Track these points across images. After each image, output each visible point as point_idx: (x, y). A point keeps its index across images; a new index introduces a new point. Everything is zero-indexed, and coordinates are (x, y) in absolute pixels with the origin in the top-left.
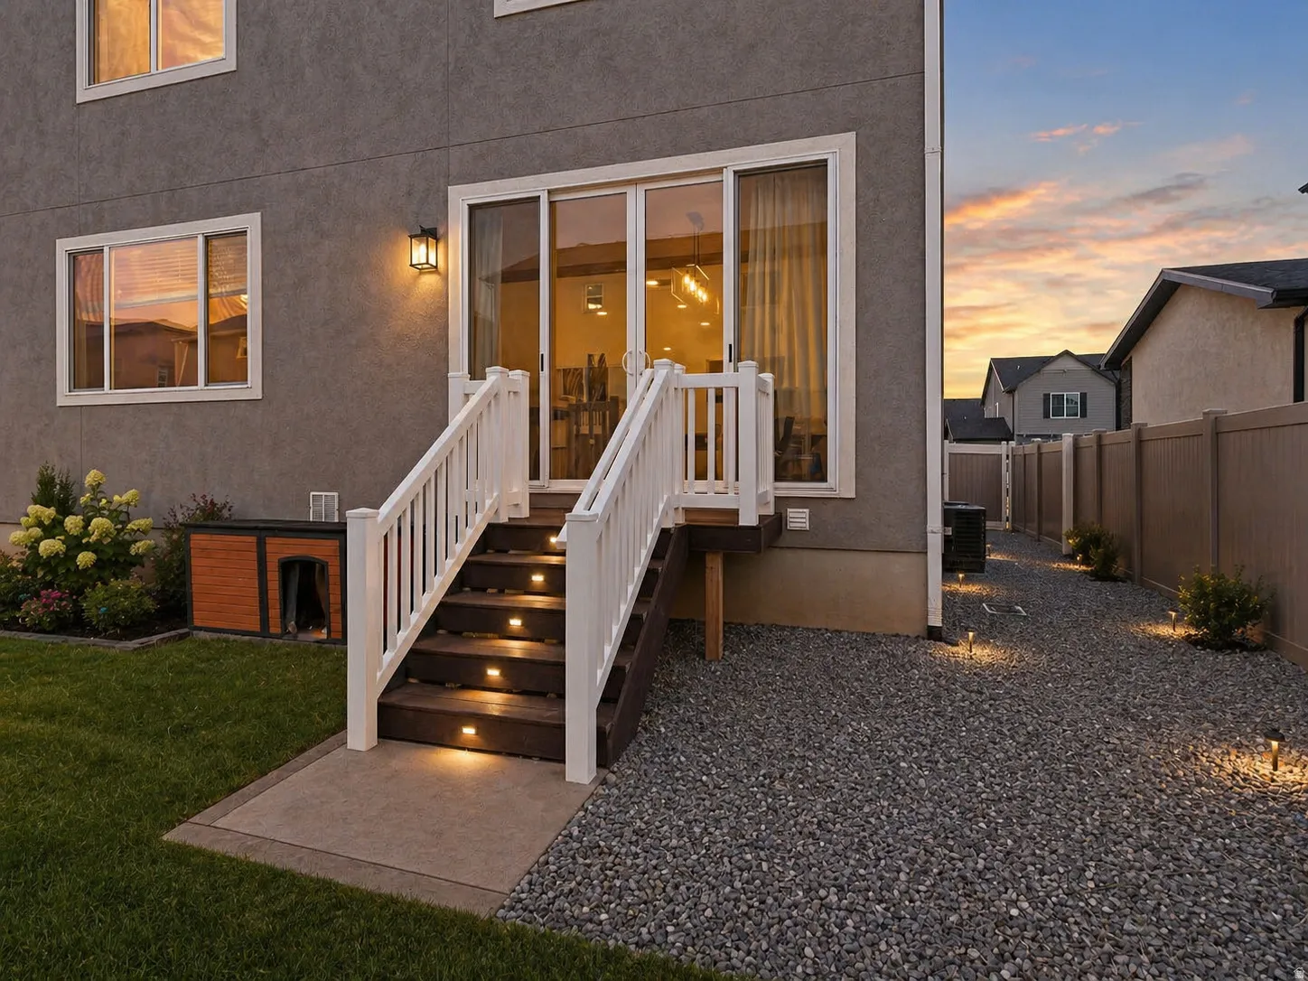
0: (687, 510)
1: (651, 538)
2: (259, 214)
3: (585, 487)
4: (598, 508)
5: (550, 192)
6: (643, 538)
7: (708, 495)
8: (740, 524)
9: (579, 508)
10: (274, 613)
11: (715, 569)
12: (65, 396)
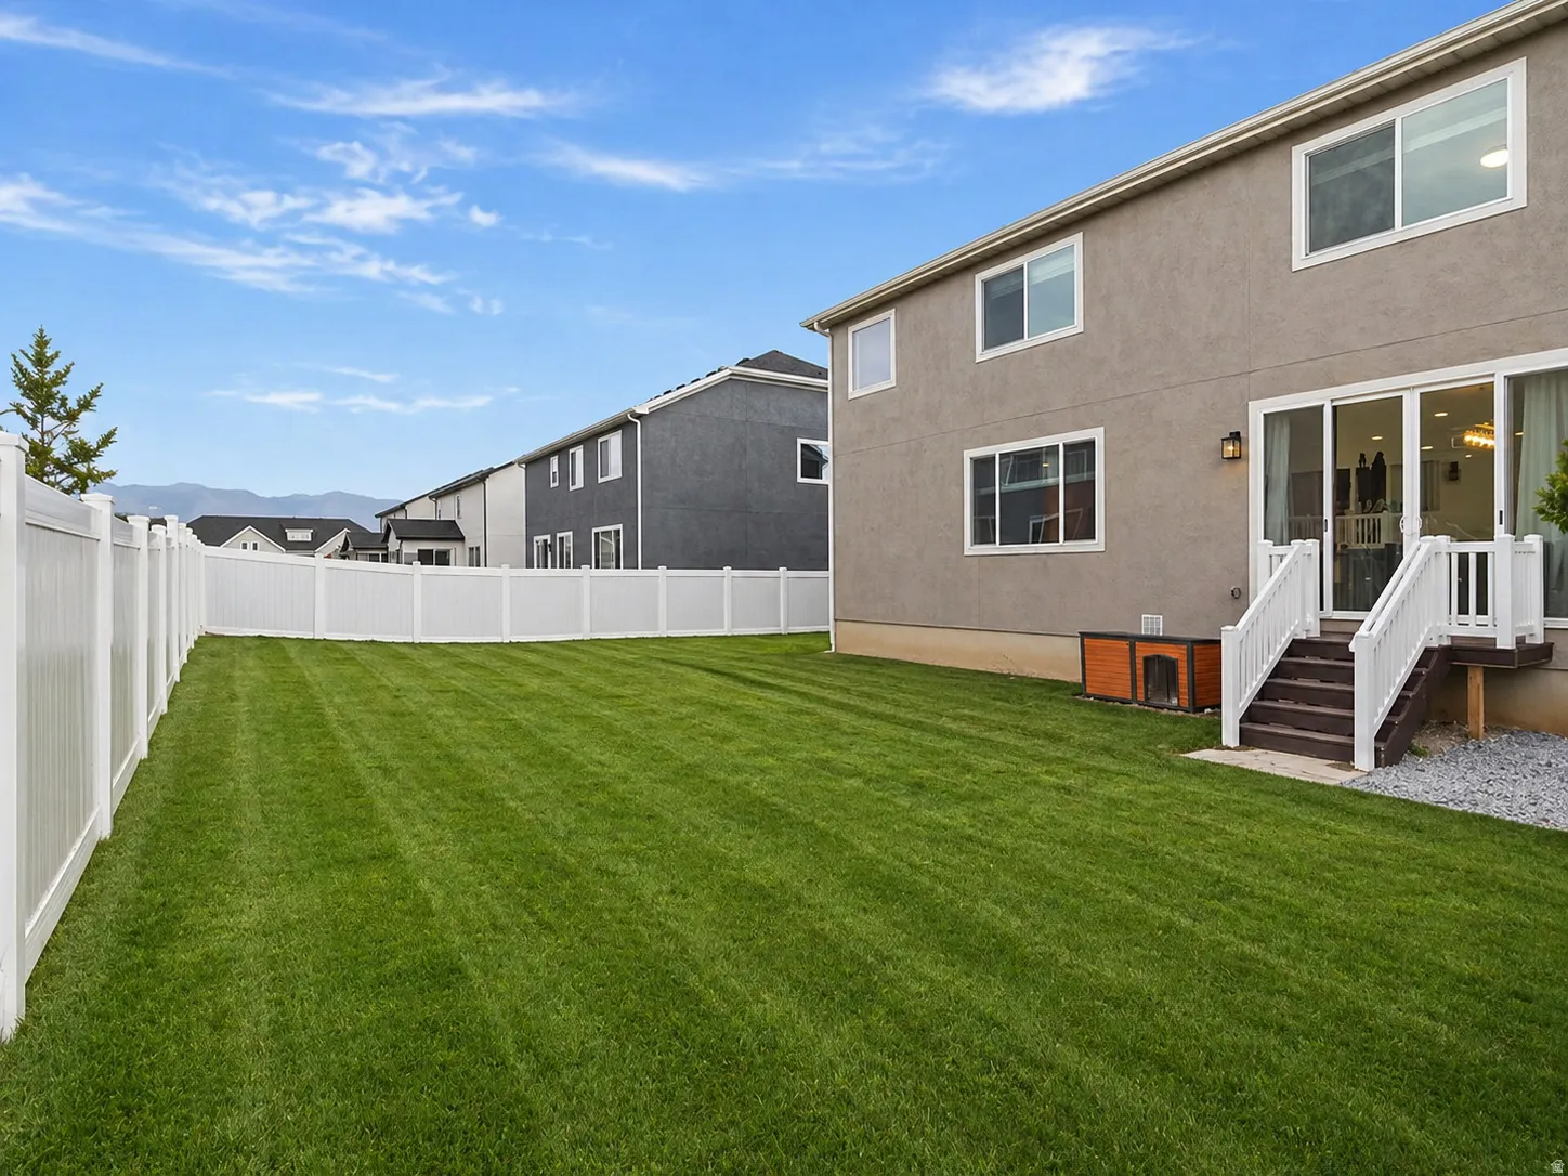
0: (1452, 637)
1: (1414, 655)
2: (1102, 428)
3: (1369, 617)
4: (1375, 631)
5: (1332, 401)
6: (1408, 653)
7: (1472, 627)
8: (1498, 647)
9: (1363, 631)
10: (1140, 684)
11: (1476, 680)
12: (970, 548)
